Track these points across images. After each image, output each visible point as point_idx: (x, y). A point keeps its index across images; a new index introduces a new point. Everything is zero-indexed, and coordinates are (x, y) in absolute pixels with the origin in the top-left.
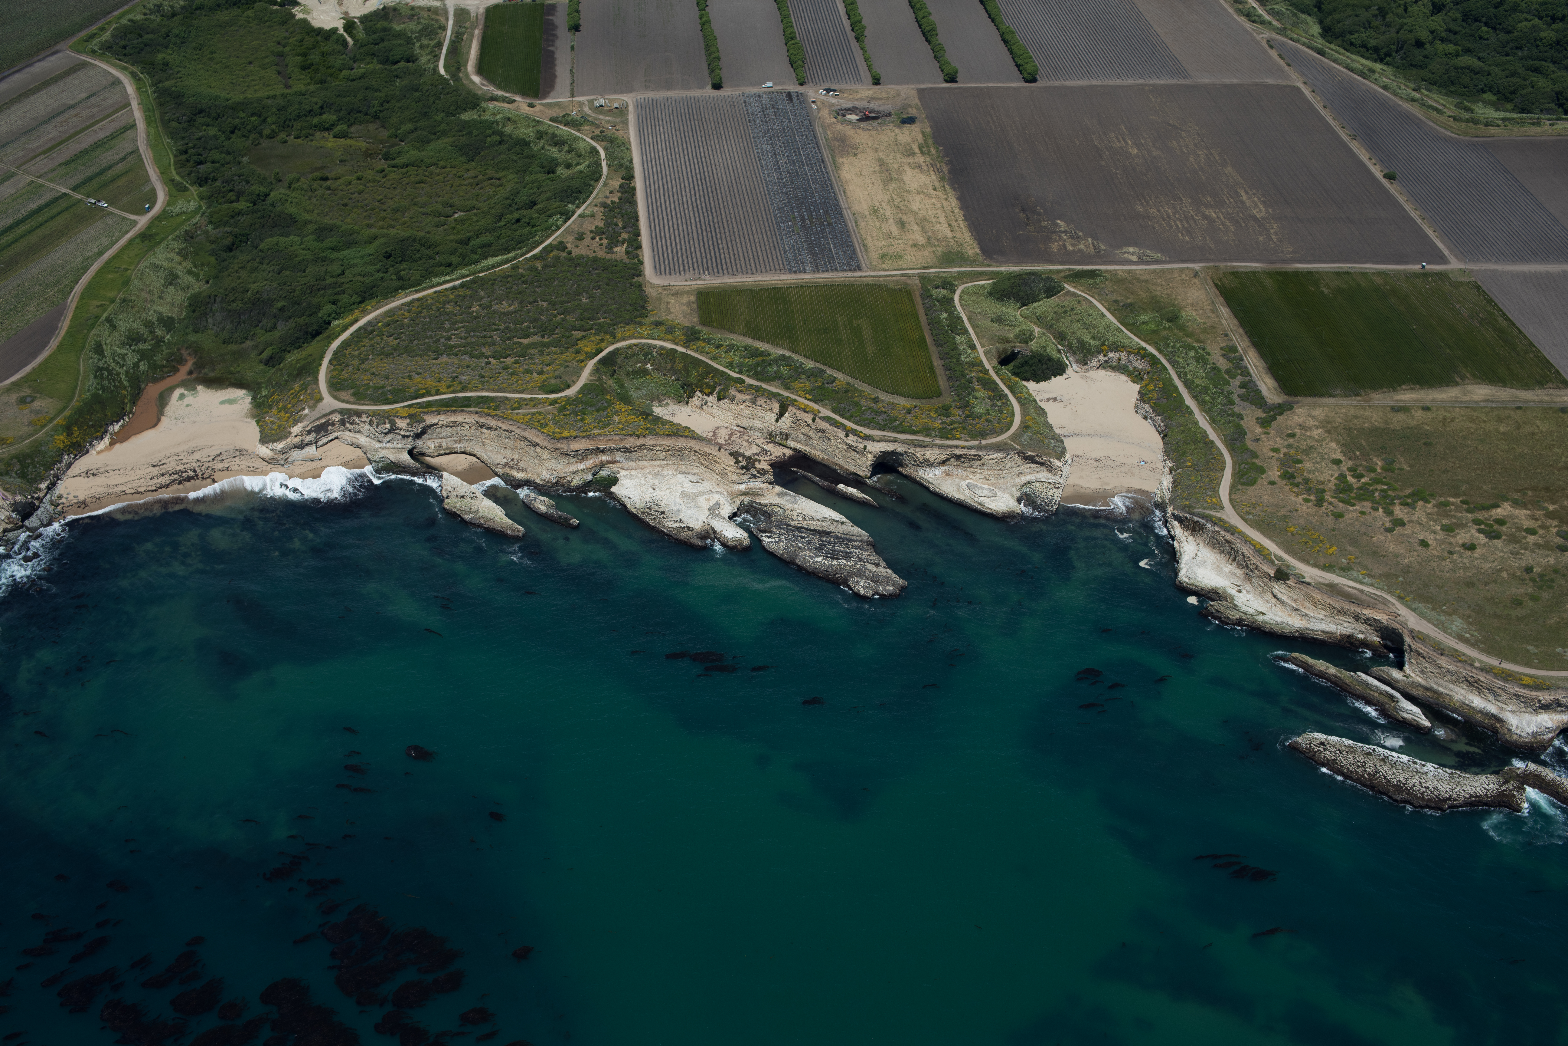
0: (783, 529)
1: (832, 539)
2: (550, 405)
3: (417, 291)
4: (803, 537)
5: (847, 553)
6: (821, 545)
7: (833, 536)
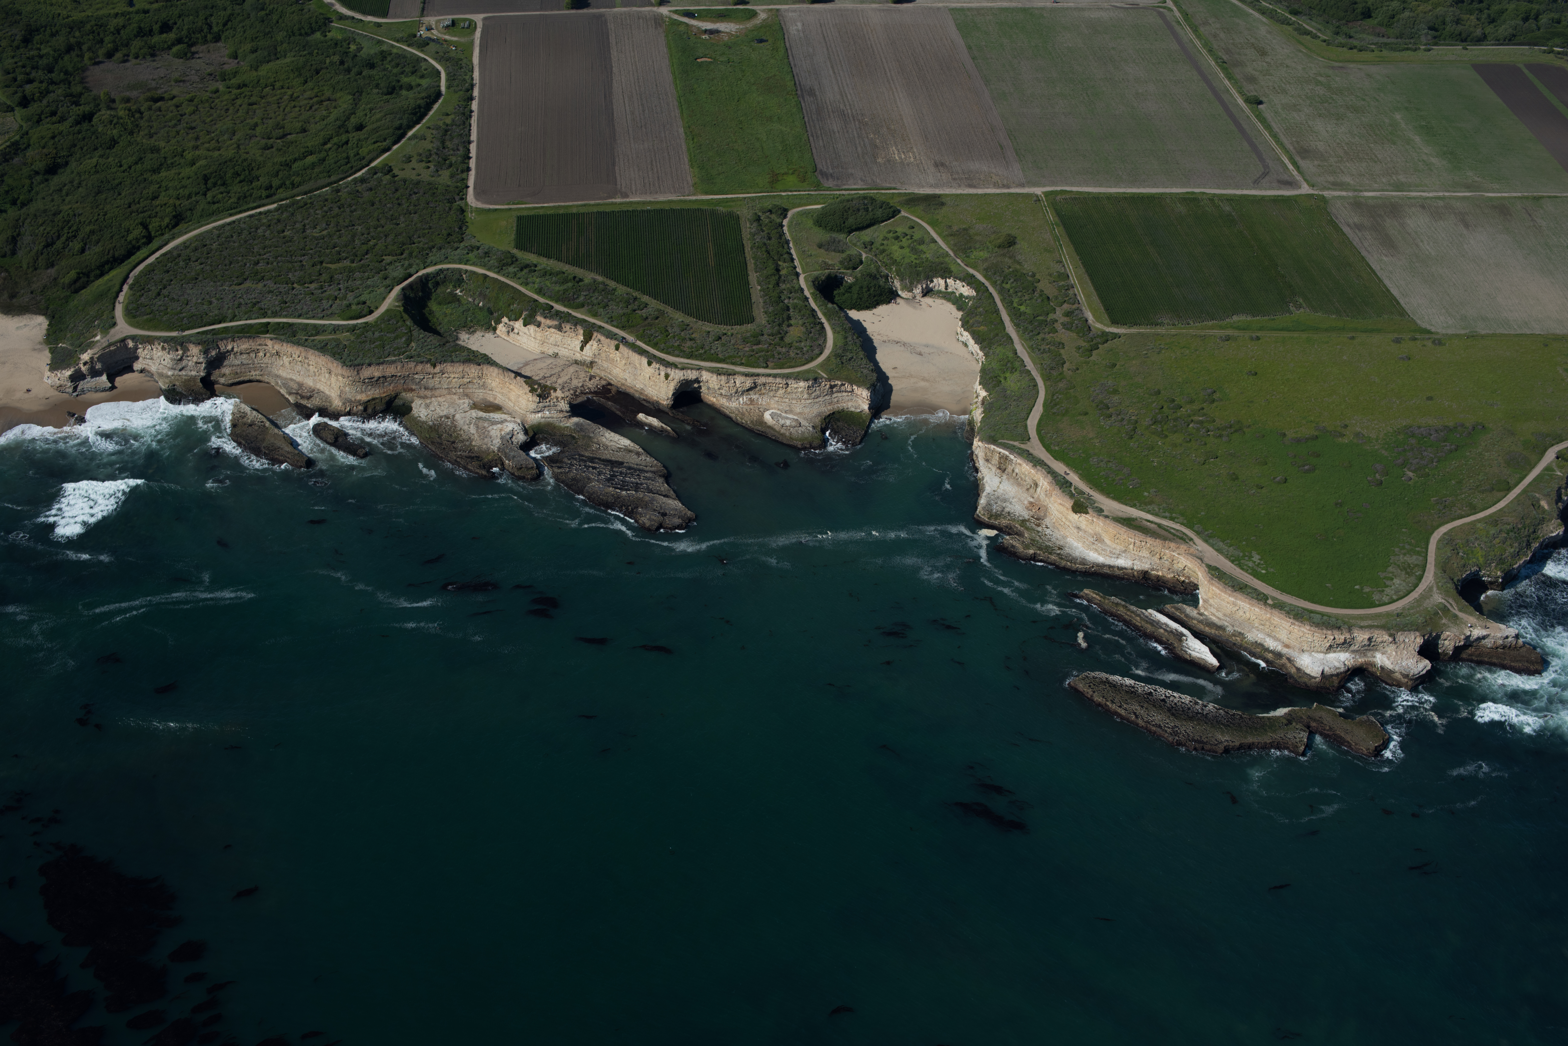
0: (575, 459)
1: (624, 470)
2: (348, 331)
3: (231, 215)
4: (594, 468)
5: (637, 483)
6: (611, 476)
7: (625, 467)
